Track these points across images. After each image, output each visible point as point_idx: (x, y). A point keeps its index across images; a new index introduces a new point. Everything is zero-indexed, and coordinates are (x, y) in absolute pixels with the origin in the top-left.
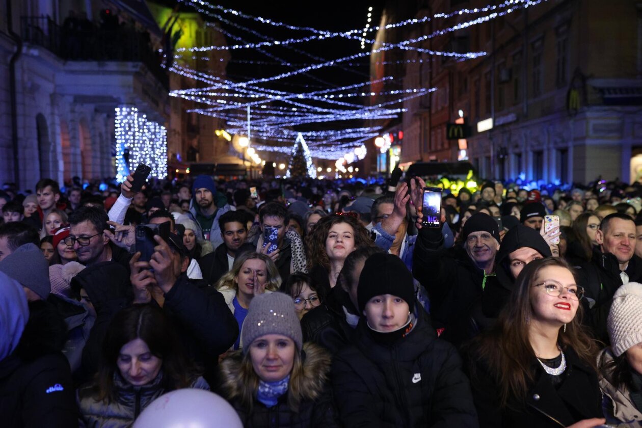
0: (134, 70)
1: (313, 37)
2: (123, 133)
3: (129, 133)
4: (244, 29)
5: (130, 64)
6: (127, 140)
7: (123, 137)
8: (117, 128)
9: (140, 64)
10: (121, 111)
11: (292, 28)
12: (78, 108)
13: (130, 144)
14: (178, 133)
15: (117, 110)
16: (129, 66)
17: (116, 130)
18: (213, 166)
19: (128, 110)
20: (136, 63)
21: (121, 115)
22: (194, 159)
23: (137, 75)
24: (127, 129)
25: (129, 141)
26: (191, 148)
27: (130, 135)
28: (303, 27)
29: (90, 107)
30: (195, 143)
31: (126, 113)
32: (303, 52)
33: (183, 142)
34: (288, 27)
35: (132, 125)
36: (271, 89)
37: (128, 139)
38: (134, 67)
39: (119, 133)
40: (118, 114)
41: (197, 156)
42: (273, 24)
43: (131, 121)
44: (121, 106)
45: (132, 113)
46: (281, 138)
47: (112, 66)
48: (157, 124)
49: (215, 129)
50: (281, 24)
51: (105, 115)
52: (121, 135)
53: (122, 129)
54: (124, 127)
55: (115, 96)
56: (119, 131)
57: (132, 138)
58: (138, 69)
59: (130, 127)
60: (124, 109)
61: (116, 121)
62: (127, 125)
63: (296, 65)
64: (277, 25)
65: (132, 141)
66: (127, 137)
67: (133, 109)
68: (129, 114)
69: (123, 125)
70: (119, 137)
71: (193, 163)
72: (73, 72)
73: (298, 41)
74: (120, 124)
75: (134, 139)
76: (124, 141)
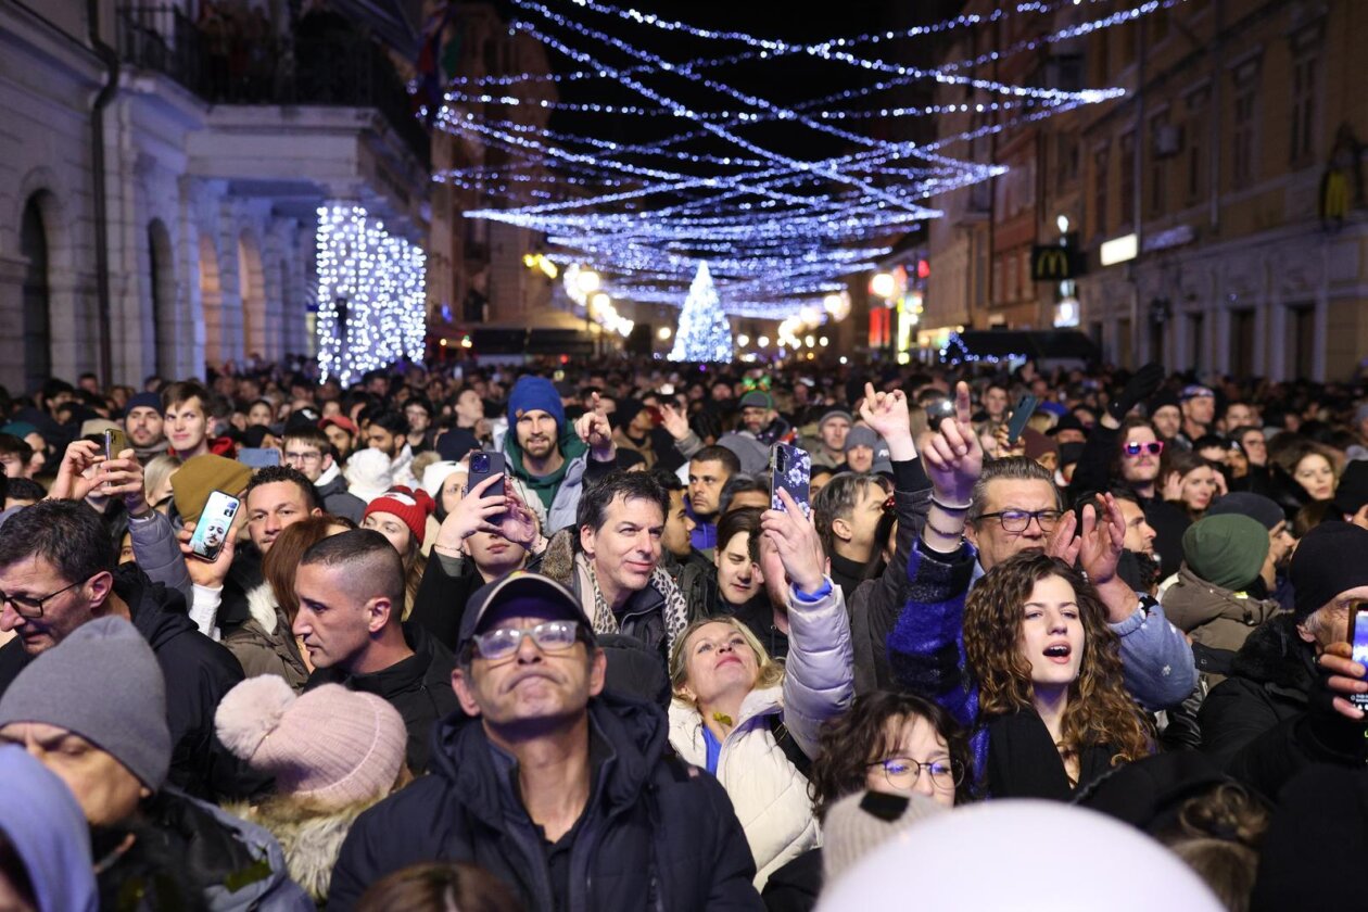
0: (360, 124)
1: (748, 55)
2: (335, 262)
3: (348, 262)
4: (596, 35)
5: (351, 112)
6: (341, 279)
7: (334, 272)
8: (321, 251)
9: (372, 111)
10: (330, 214)
11: (703, 33)
12: (236, 207)
13: (350, 286)
14: (446, 260)
15: (322, 211)
16: (349, 116)
17: (319, 256)
18: (522, 333)
19: (346, 211)
20: (363, 111)
21: (330, 222)
22: (479, 317)
23: (365, 136)
24: (343, 253)
25: (347, 281)
26: (473, 292)
27: (348, 268)
28: (726, 32)
29: (262, 205)
30: (480, 282)
31: (341, 219)
32: (724, 87)
33: (456, 281)
34: (693, 31)
35: (353, 245)
36: (649, 168)
37: (345, 276)
38: (358, 117)
39: (326, 262)
40: (324, 220)
41: (486, 309)
42: (662, 24)
43: (352, 237)
44: (328, 203)
45: (354, 219)
46: (663, 272)
47: (311, 115)
48: (405, 243)
49: (524, 254)
50: (678, 25)
51: (293, 222)
52: (329, 267)
53: (333, 254)
54: (337, 250)
55: (318, 182)
56: (325, 258)
57: (353, 272)
58: (367, 124)
59: (349, 250)
60: (337, 210)
61: (319, 237)
62: (343, 246)
63: (705, 115)
64: (671, 27)
65: (354, 280)
66: (343, 271)
67: (355, 209)
68: (347, 220)
69: (333, 244)
70: (326, 272)
71: (477, 325)
72: (226, 129)
73: (714, 63)
74: (328, 242)
75: (357, 276)
76: (335, 280)
